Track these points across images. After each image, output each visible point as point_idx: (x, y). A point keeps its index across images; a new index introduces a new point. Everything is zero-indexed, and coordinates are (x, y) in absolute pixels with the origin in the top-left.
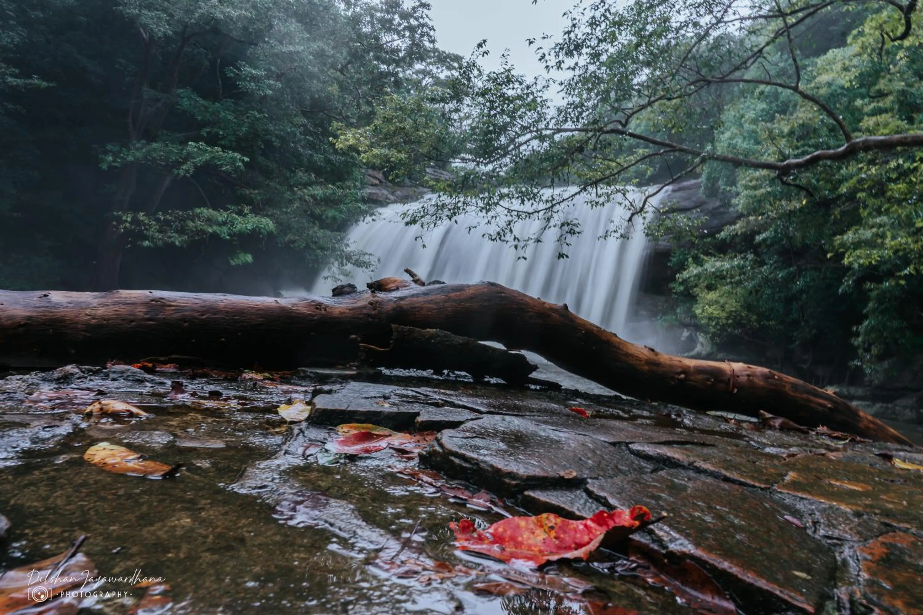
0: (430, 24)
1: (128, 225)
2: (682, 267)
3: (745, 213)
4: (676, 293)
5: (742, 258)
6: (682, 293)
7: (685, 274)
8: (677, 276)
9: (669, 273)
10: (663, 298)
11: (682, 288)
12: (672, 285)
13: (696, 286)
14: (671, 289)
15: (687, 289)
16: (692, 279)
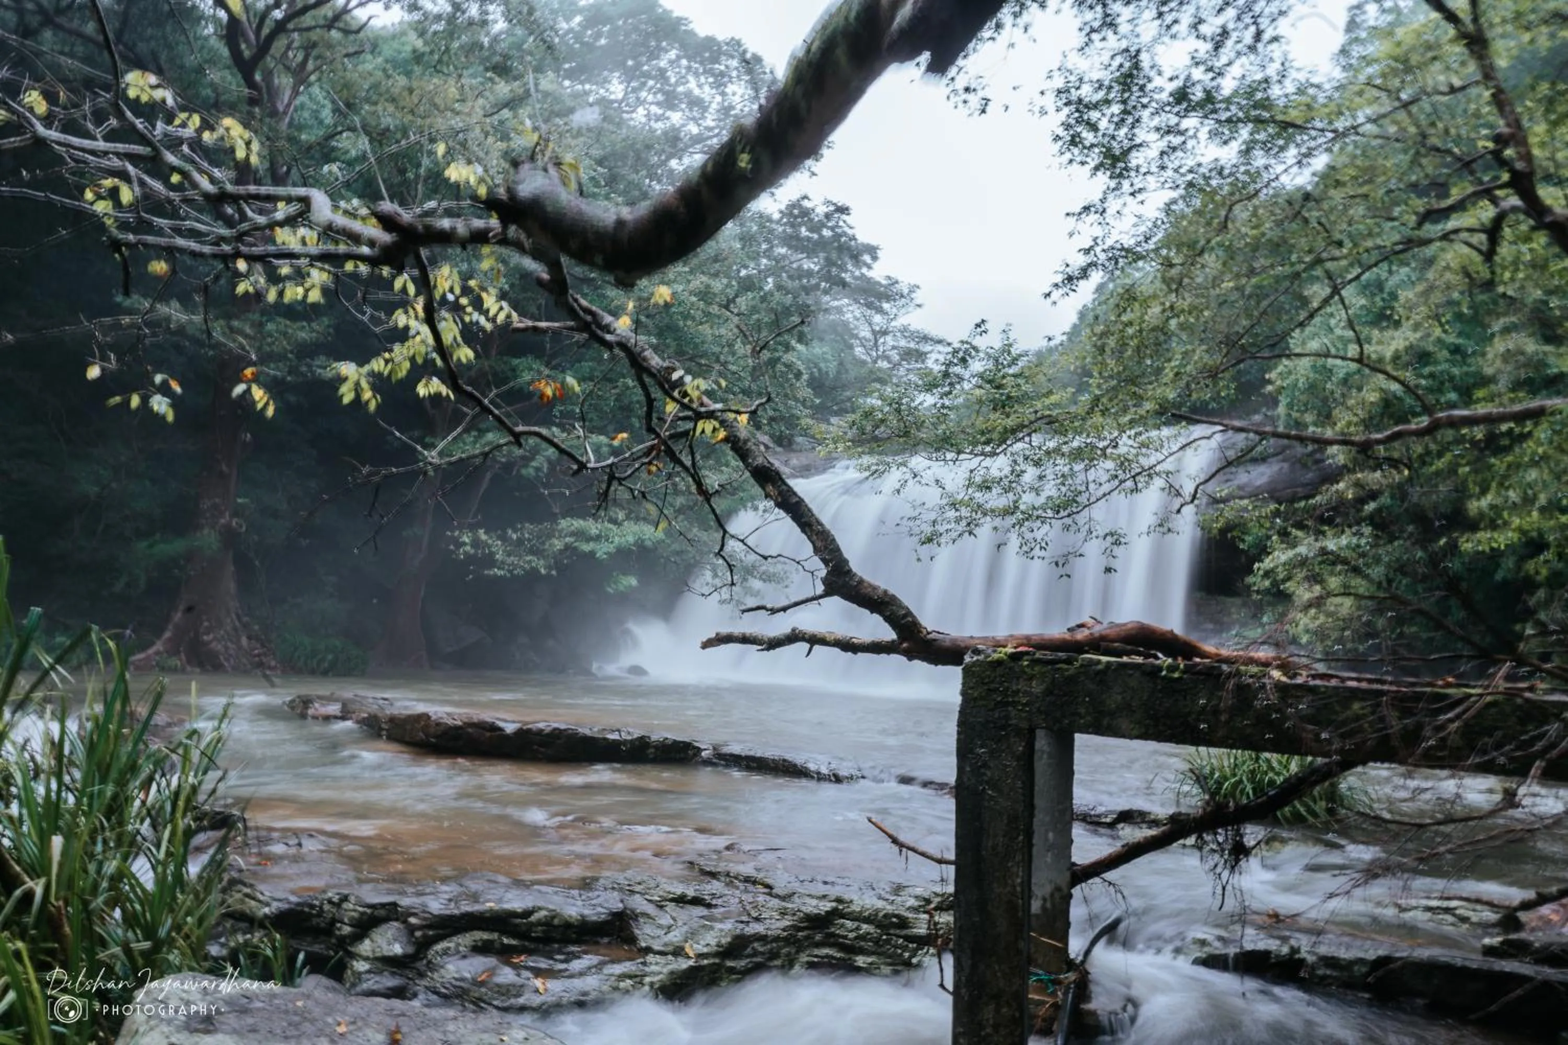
0: (850, 232)
1: (468, 548)
2: (1262, 551)
3: (1351, 466)
4: (1258, 592)
5: (1355, 534)
6: (1267, 592)
7: (1268, 563)
8: (1256, 565)
9: (1243, 559)
10: (1238, 601)
11: (1267, 583)
12: (1250, 579)
13: (1289, 578)
14: (1249, 587)
15: (1275, 584)
16: (1280, 569)
